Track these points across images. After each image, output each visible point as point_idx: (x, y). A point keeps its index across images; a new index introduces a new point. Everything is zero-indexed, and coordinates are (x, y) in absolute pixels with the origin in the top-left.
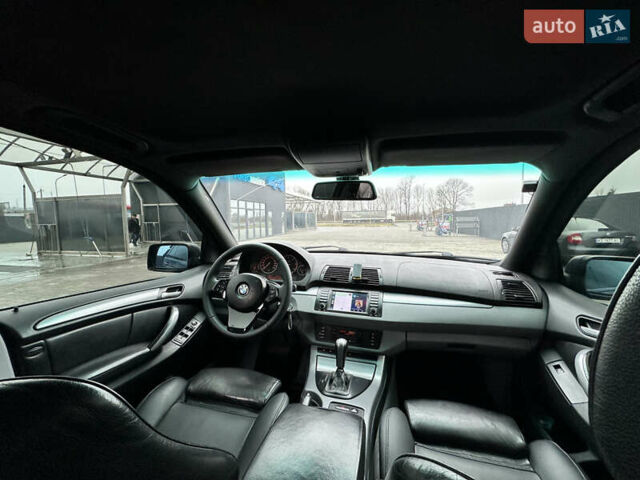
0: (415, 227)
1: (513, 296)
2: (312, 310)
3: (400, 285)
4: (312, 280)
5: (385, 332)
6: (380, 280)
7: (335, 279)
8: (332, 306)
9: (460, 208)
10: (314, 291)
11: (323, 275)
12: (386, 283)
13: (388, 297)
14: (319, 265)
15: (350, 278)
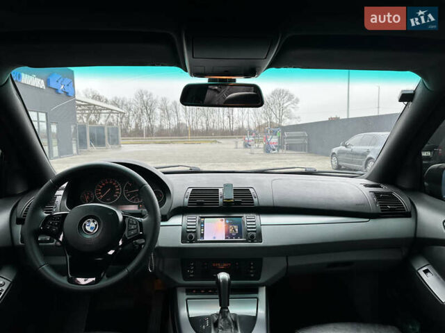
0: (241, 143)
1: (387, 208)
2: (178, 243)
3: (278, 203)
4: (173, 207)
5: (265, 260)
6: (255, 200)
7: (203, 203)
8: (202, 235)
9: (287, 122)
10: (177, 220)
11: (187, 200)
12: (262, 204)
13: (265, 220)
14: (180, 188)
15: (221, 200)
